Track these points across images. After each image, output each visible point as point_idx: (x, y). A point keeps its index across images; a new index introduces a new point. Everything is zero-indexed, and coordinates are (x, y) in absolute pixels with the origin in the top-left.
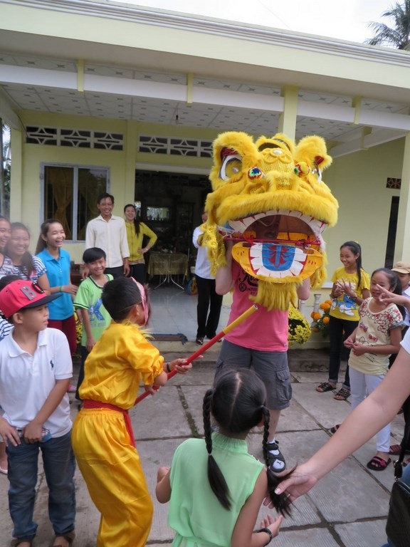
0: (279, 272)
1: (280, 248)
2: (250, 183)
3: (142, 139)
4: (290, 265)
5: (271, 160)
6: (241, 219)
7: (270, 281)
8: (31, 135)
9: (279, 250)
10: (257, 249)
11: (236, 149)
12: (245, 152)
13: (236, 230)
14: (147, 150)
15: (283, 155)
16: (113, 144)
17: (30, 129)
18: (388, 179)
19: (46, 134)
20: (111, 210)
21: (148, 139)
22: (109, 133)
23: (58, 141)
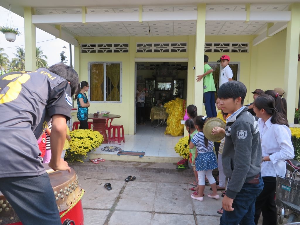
3: (139, 45)
8: (84, 49)
14: (141, 51)
16: (123, 49)
17: (83, 46)
19: (91, 47)
21: (142, 45)
22: (121, 44)
23: (96, 51)
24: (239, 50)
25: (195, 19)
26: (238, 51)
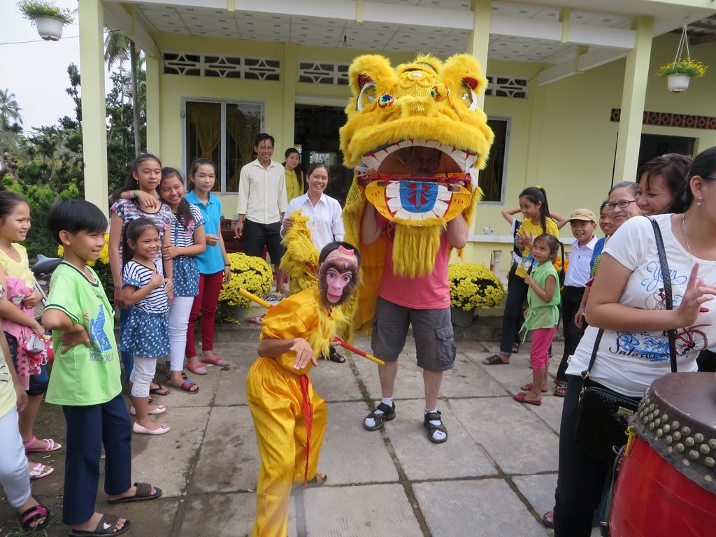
0: (420, 214)
1: (421, 186)
3: (303, 66)
4: (432, 205)
5: (409, 84)
6: (372, 153)
7: (408, 224)
8: (170, 64)
9: (420, 188)
10: (394, 188)
12: (379, 77)
13: (370, 168)
14: (308, 80)
15: (423, 78)
16: (268, 73)
17: (169, 57)
18: (612, 110)
19: (187, 62)
20: (270, 154)
21: (310, 66)
22: (262, 59)
23: (201, 71)
24: (511, 93)
25: (470, 28)
26: (508, 94)
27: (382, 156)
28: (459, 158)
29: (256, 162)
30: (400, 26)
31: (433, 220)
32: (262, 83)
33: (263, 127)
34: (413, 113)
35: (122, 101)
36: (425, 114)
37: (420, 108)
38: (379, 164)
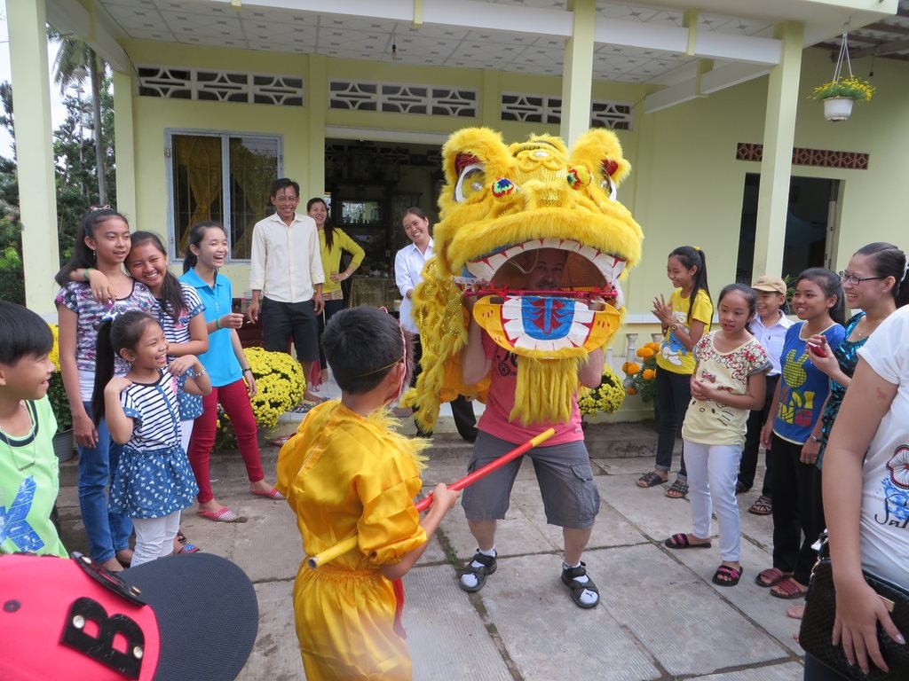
0: (549, 342)
1: (551, 303)
2: (497, 203)
3: (335, 86)
4: (567, 330)
5: (531, 166)
6: (484, 258)
7: (535, 356)
8: (147, 82)
9: (549, 306)
10: (514, 307)
11: (475, 153)
12: (489, 156)
13: (479, 279)
14: (342, 105)
15: (549, 158)
16: (286, 96)
17: (145, 72)
18: (740, 145)
19: (172, 80)
20: (294, 208)
21: (344, 86)
22: (278, 77)
23: (192, 92)
24: (611, 123)
25: (567, 33)
26: (607, 124)
27: (498, 261)
28: (604, 265)
29: (275, 217)
30: (470, 30)
31: (570, 350)
32: (278, 109)
33: (281, 169)
34: (543, 203)
35: (81, 135)
36: (559, 204)
37: (552, 197)
38: (493, 273)
